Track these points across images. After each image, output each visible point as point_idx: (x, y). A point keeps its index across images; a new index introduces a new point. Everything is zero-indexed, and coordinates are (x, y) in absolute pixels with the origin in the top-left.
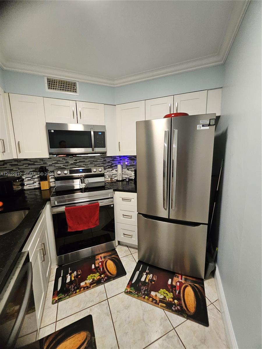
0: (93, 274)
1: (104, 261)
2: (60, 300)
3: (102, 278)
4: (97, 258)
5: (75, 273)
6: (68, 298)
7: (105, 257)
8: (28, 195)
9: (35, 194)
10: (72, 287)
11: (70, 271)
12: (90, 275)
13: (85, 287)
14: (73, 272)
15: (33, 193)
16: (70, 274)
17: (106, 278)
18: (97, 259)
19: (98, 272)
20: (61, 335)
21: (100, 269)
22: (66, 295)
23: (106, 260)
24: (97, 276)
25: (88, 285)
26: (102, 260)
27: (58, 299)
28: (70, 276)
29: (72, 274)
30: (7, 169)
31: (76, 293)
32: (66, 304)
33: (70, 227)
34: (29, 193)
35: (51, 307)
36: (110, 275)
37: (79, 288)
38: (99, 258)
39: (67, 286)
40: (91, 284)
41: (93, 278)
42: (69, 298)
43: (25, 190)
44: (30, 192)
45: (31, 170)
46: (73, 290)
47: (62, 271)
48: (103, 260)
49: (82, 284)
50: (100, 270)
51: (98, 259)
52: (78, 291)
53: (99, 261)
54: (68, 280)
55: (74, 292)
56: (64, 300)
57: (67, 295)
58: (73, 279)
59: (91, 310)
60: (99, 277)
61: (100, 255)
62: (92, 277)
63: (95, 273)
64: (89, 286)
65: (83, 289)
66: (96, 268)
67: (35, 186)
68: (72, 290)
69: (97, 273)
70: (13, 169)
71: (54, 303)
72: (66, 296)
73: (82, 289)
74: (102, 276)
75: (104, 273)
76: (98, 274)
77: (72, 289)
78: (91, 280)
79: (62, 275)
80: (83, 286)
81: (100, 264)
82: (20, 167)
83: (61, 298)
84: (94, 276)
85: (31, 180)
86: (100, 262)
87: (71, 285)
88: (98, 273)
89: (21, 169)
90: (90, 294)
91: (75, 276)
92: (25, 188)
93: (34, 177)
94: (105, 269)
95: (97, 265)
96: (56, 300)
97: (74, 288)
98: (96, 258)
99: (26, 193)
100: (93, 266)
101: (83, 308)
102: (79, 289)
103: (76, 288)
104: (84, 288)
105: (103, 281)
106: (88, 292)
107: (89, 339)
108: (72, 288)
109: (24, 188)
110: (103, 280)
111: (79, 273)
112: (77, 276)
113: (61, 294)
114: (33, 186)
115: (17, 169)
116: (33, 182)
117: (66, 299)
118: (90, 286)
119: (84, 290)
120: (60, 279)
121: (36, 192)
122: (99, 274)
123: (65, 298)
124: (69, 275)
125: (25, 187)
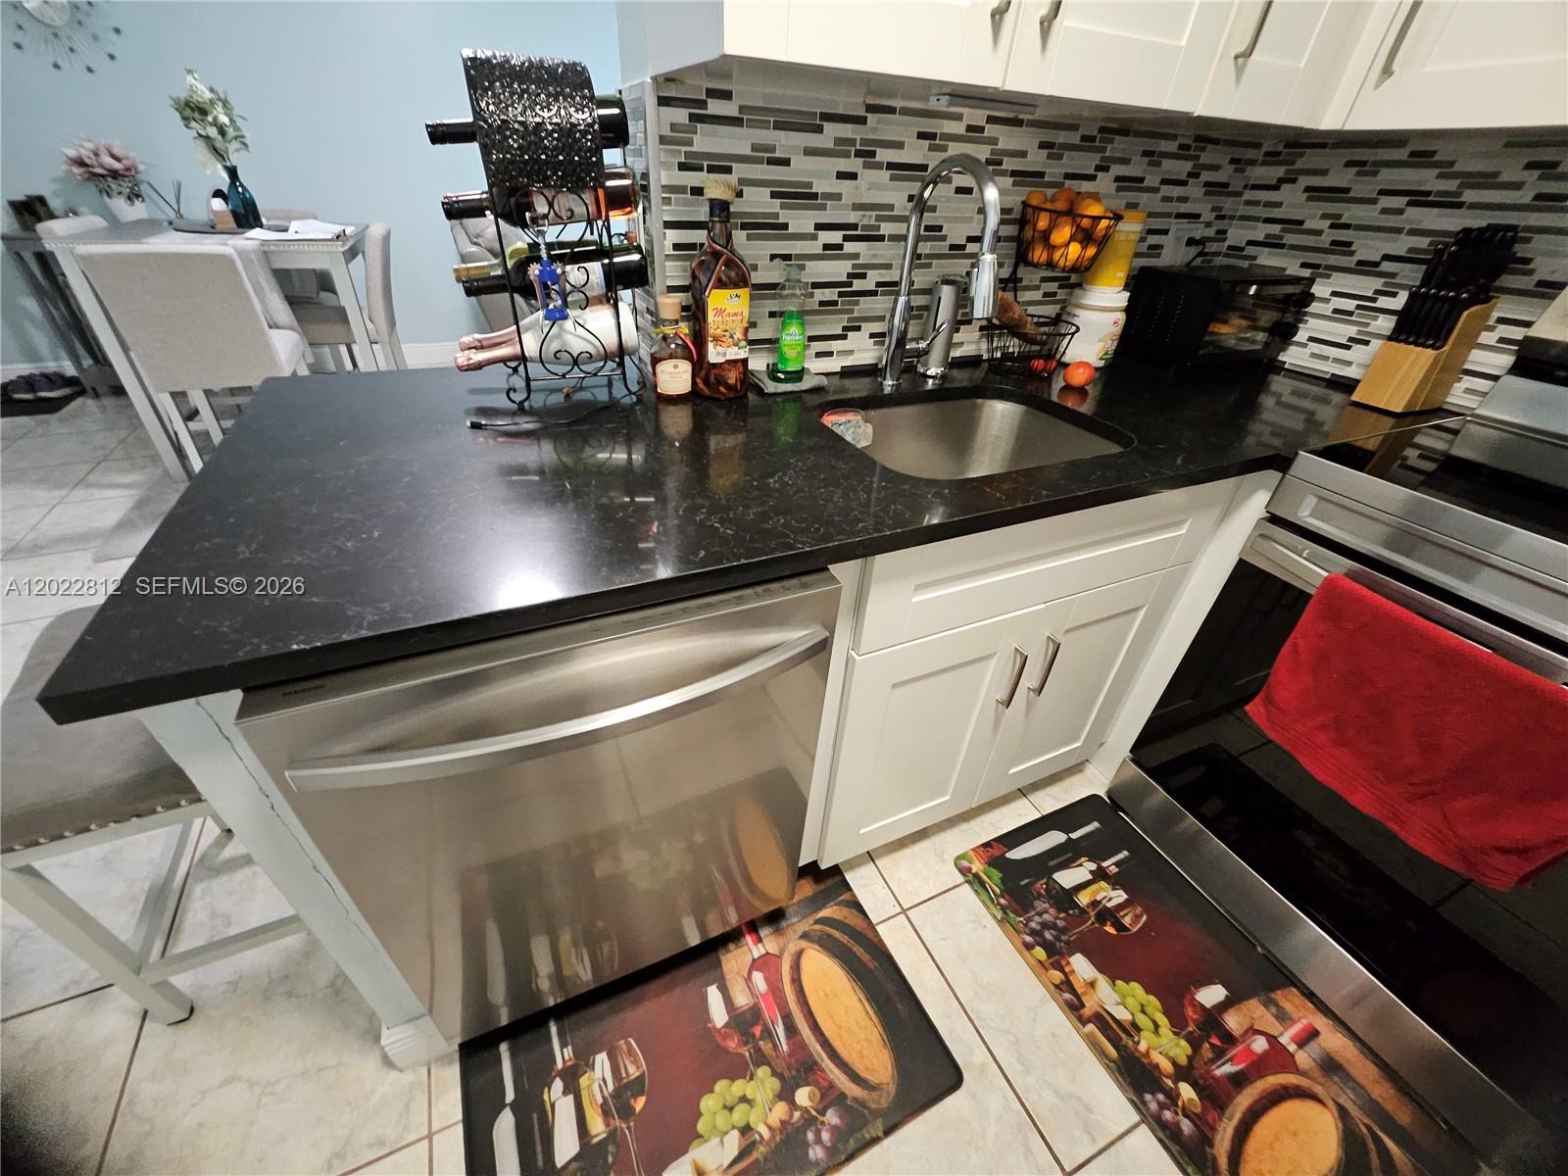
0: (1166, 1013)
1: (1297, 1071)
2: (976, 881)
3: (1173, 1097)
4: (1288, 1006)
5: (1119, 896)
6: (995, 917)
7: (1330, 1066)
8: (1278, 403)
9: (1313, 413)
10: (1046, 912)
11: (1113, 864)
12: (1148, 992)
13: (1073, 991)
14: (1116, 882)
15: (1307, 404)
16: (1100, 875)
17: (1186, 1126)
18: (1277, 1005)
19: (1195, 1044)
20: (865, 957)
21: (1219, 1054)
22: (1002, 901)
23: (1318, 1089)
24: (1164, 1047)
25: (1090, 1006)
26: (1292, 1048)
27: (976, 876)
28: (1091, 877)
29: (1103, 884)
30: (1276, 213)
31: (1029, 947)
32: (972, 921)
33: (1269, 701)
34: (1287, 398)
35: (943, 861)
36: (1223, 1162)
37: (1056, 955)
38: (1294, 1022)
39: (1041, 886)
40: (1102, 1020)
41: (1142, 1020)
42: (999, 922)
43: (1278, 368)
44: (1294, 393)
45: (1401, 245)
46: (1033, 925)
47: (1095, 825)
48: (1303, 1058)
49: (1081, 966)
50: (1213, 1061)
51: (1283, 1017)
52: (1040, 952)
53: (1272, 1025)
54: (1067, 878)
55: (1028, 939)
56: (983, 902)
57: (1003, 909)
58: (1083, 899)
59: (983, 1069)
60: (1166, 1066)
61: (1321, 1022)
62: (1143, 1012)
63: (1178, 1024)
64: (1087, 1012)
65: (1057, 982)
66: (1211, 1020)
67: (1349, 364)
68: (1029, 920)
69: (1183, 1043)
70: (1301, 223)
71: (958, 862)
72: (999, 904)
73: (1057, 976)
74: (1187, 1091)
75: (1215, 1096)
76: (1182, 1050)
77: (1037, 918)
78: (1123, 1015)
79: (1074, 836)
80: (1073, 971)
81: (1260, 1045)
82: (1352, 213)
83: (982, 884)
84: (1157, 1026)
85: (1350, 314)
86: (1272, 1039)
87: (1052, 906)
88: (1189, 1051)
89: (1347, 226)
90: (1054, 1036)
91: (1100, 902)
92: (1292, 357)
93: (1383, 302)
94: (1244, 1101)
95: (1233, 1021)
96: (969, 870)
97: (1045, 925)
98: (1278, 995)
99: (1274, 387)
100: (1211, 995)
101: (979, 1018)
102: (1049, 956)
103: (1048, 935)
104: (1066, 985)
105: (1153, 1106)
106: (1055, 1016)
107: (873, 1106)
108: (1040, 914)
109: (1282, 357)
110: (1162, 1106)
111: (1127, 921)
112: (1106, 915)
113: (997, 875)
114: (1336, 360)
115: (1328, 223)
116: (1352, 331)
117: (988, 908)
118: (1089, 1021)
119: (1057, 986)
120: (1055, 838)
121: (1326, 401)
122: (1183, 1061)
123: (989, 903)
124: (1093, 866)
125: (1292, 349)
